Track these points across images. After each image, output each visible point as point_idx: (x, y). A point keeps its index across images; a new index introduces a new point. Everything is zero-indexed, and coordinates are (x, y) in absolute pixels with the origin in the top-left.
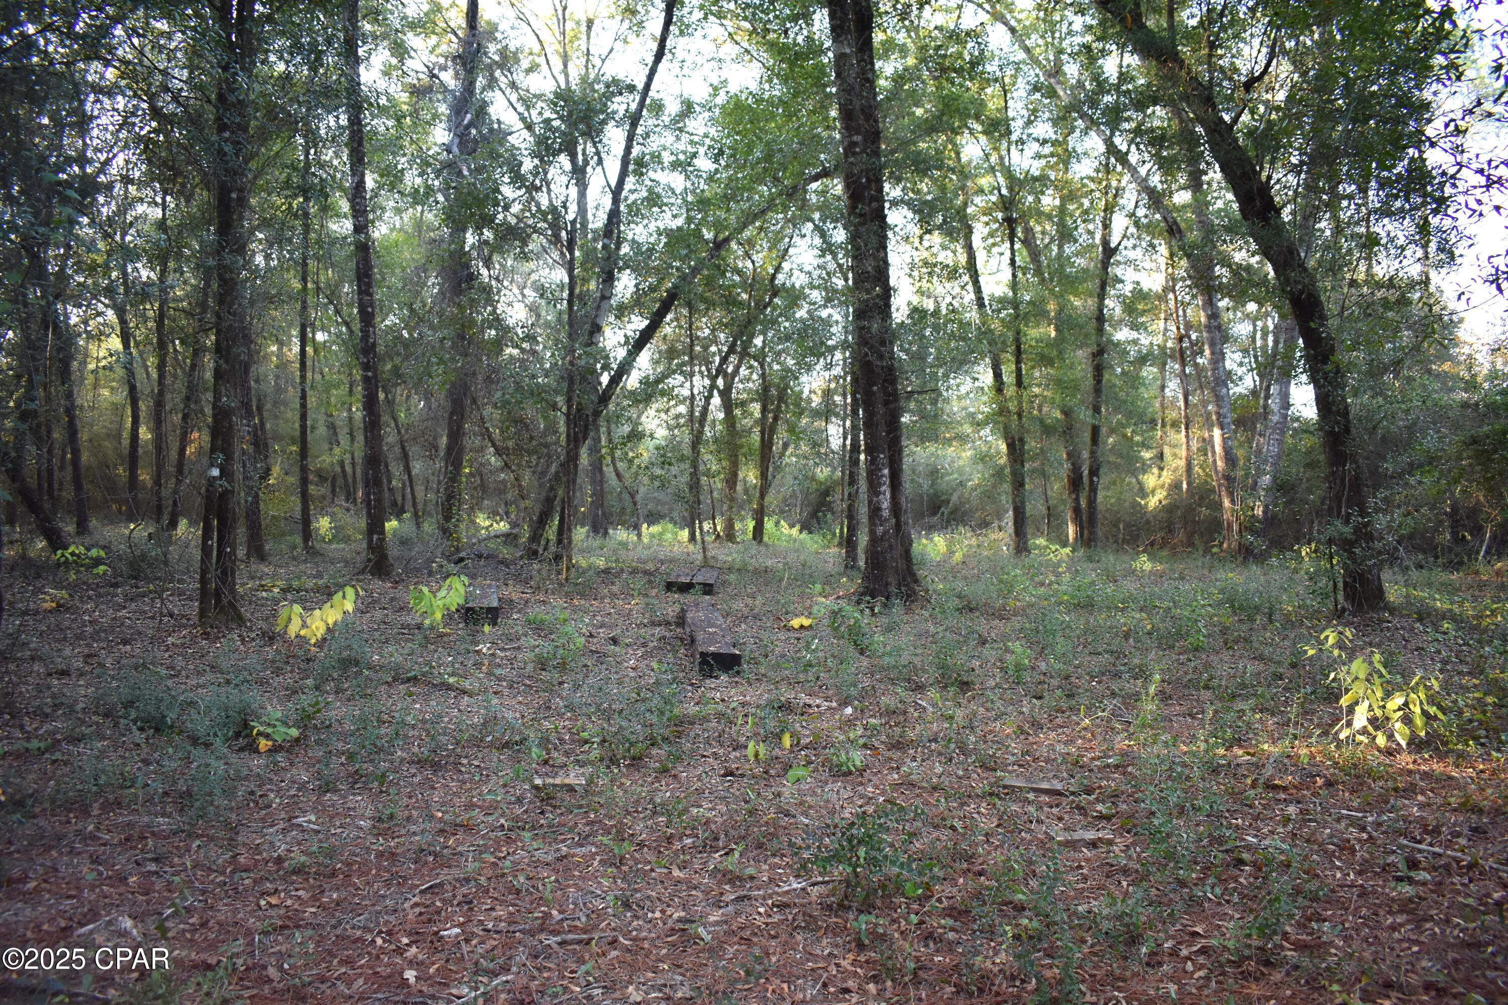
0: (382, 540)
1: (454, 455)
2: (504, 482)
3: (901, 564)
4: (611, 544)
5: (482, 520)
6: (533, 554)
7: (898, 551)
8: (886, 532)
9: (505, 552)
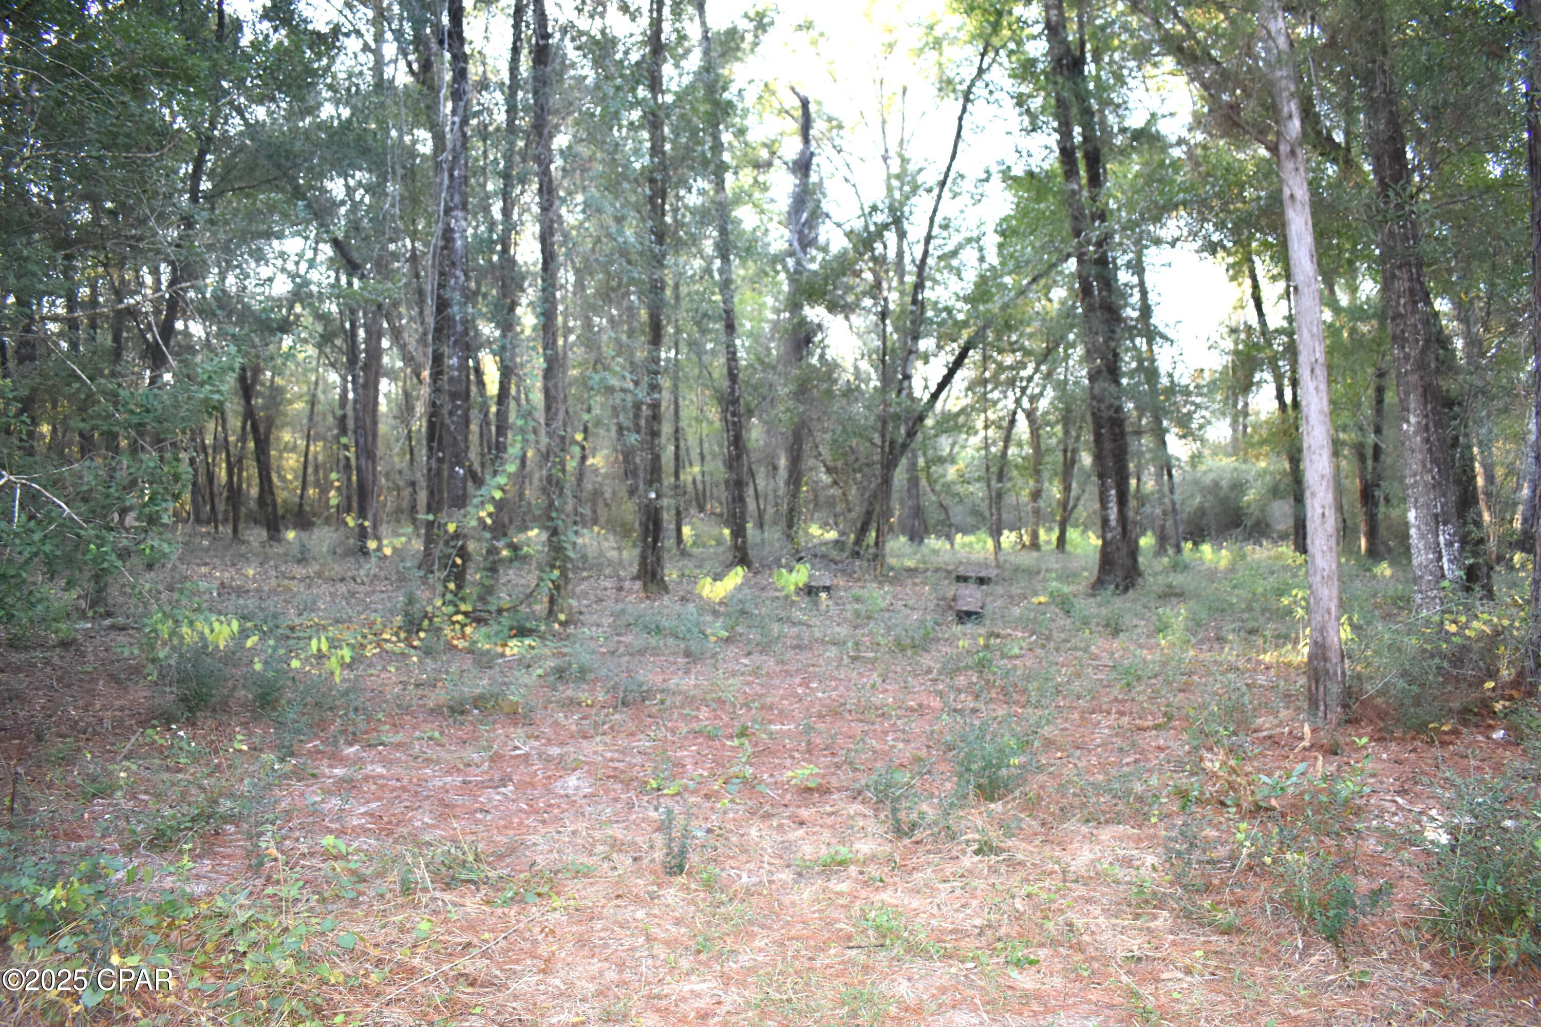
0: (744, 542)
1: (795, 477)
2: (833, 497)
3: (1128, 562)
4: (924, 549)
5: (815, 530)
6: (856, 554)
7: (1124, 551)
8: (1114, 538)
9: (834, 554)
